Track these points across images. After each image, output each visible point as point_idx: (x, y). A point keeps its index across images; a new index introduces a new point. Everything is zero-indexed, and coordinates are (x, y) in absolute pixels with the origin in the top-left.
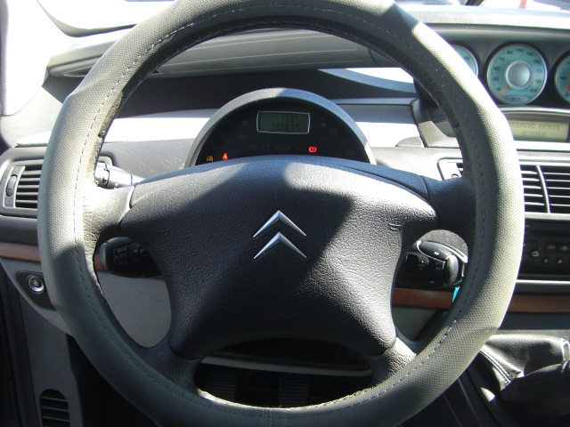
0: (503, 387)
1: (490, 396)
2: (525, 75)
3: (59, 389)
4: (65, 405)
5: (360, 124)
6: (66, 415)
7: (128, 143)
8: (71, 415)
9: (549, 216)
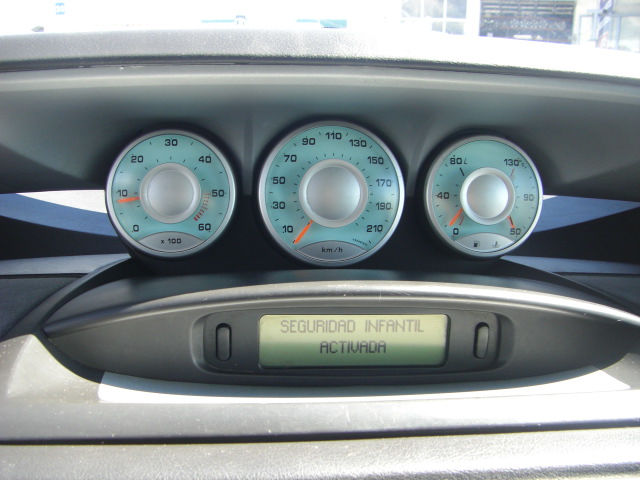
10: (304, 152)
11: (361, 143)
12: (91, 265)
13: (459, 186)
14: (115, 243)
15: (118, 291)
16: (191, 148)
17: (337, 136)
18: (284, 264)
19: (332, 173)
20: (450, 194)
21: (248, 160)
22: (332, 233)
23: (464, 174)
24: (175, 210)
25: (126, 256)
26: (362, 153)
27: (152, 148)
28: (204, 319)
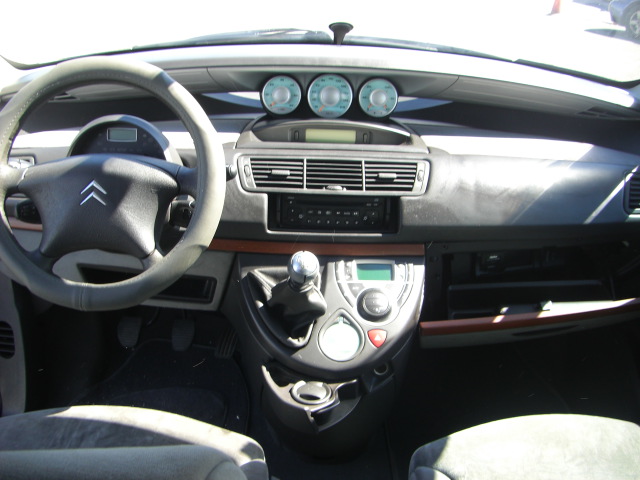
0: (268, 298)
1: (260, 304)
2: (337, 96)
3: (8, 321)
4: (11, 332)
5: (165, 134)
6: (12, 340)
7: (46, 148)
8: (16, 347)
9: (305, 190)
10: (321, 83)
11: (339, 81)
12: (256, 116)
13: (369, 95)
14: (264, 109)
15: (263, 123)
16: (288, 82)
17: (331, 79)
18: (314, 116)
19: (331, 90)
20: (366, 98)
21: (305, 86)
22: (330, 108)
23: (371, 91)
24: (283, 100)
25: (264, 114)
26: (340, 84)
27: (276, 81)
28: (292, 129)
